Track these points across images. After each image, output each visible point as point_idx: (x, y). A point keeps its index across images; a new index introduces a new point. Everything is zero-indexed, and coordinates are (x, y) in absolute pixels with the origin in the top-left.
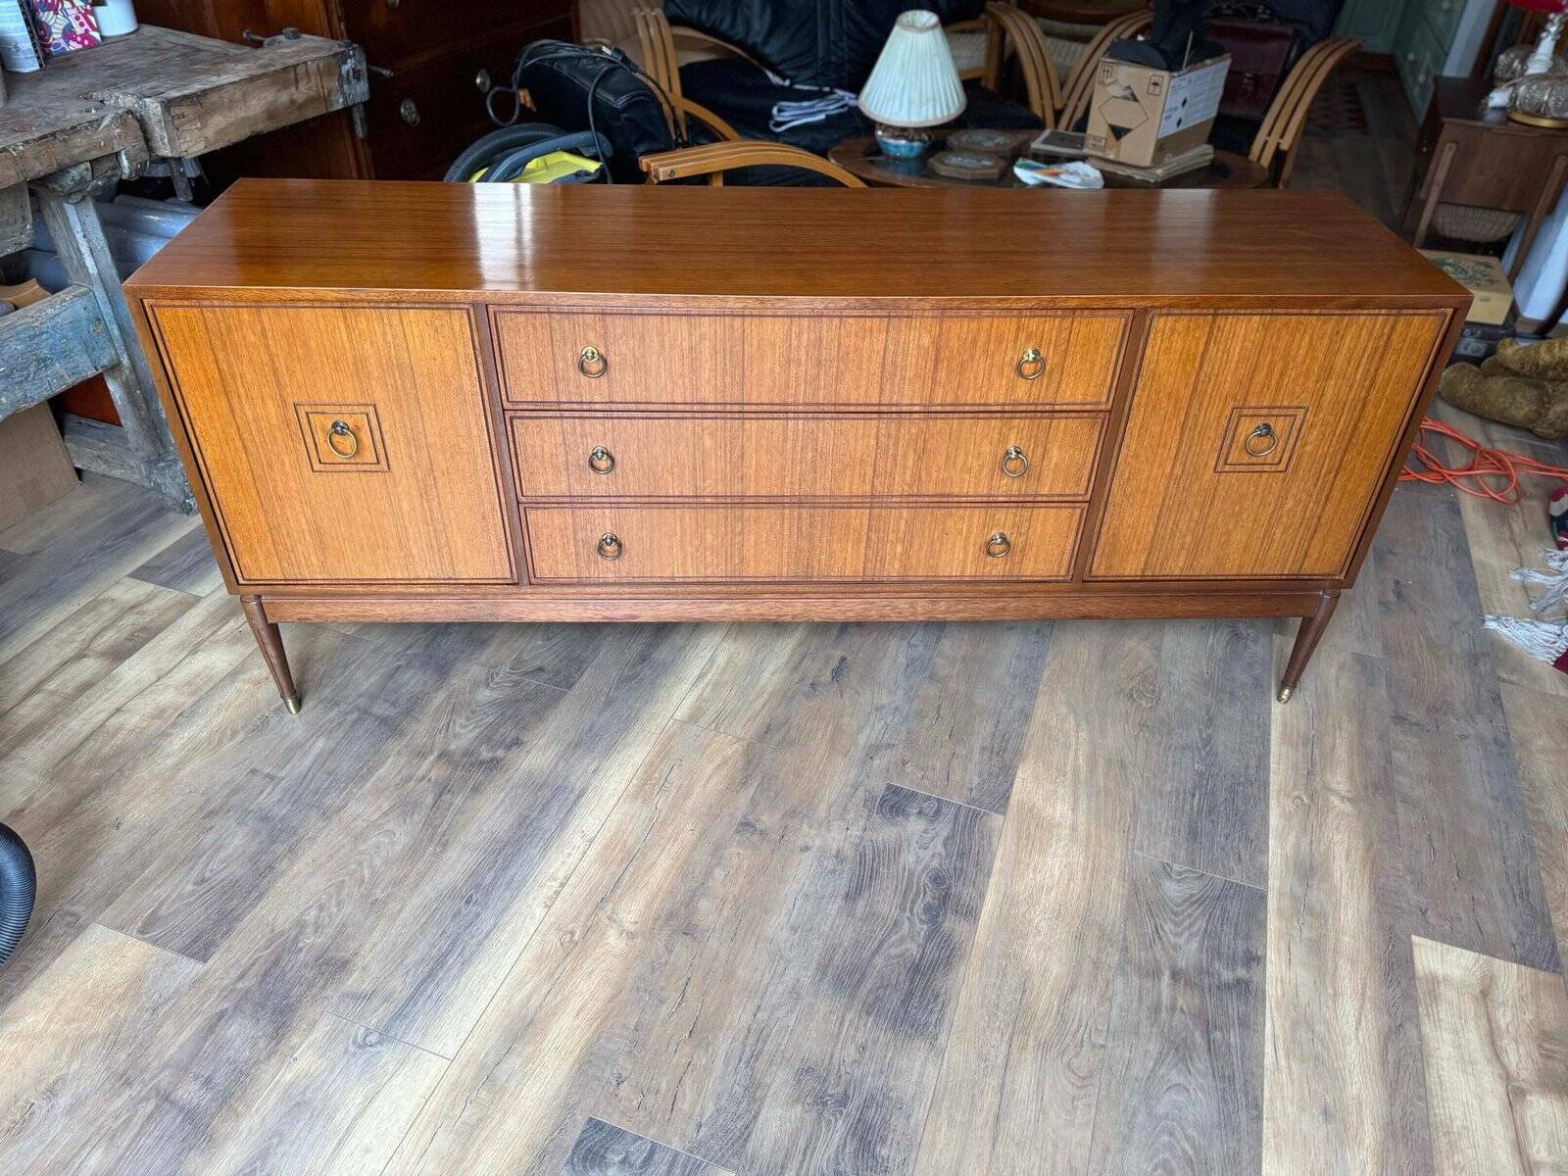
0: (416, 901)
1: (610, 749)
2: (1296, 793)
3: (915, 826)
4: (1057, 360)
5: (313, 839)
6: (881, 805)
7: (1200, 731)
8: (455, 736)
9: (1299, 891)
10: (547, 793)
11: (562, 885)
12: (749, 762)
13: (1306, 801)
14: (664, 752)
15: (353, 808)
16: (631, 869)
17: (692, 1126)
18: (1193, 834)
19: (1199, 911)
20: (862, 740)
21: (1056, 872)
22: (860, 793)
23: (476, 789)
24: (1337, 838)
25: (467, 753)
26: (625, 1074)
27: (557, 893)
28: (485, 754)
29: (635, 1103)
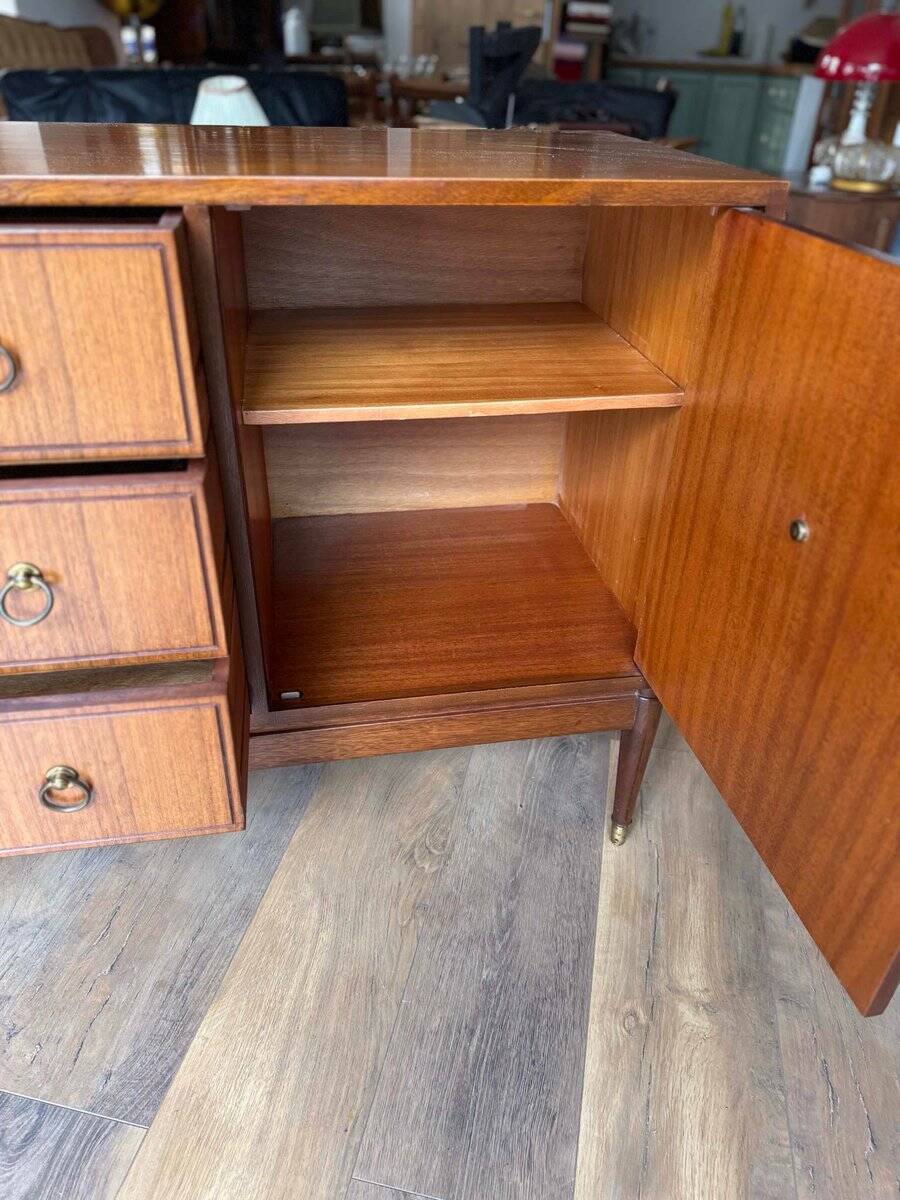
2: (627, 1006)
7: (499, 907)
13: (643, 1019)
24: (688, 1089)
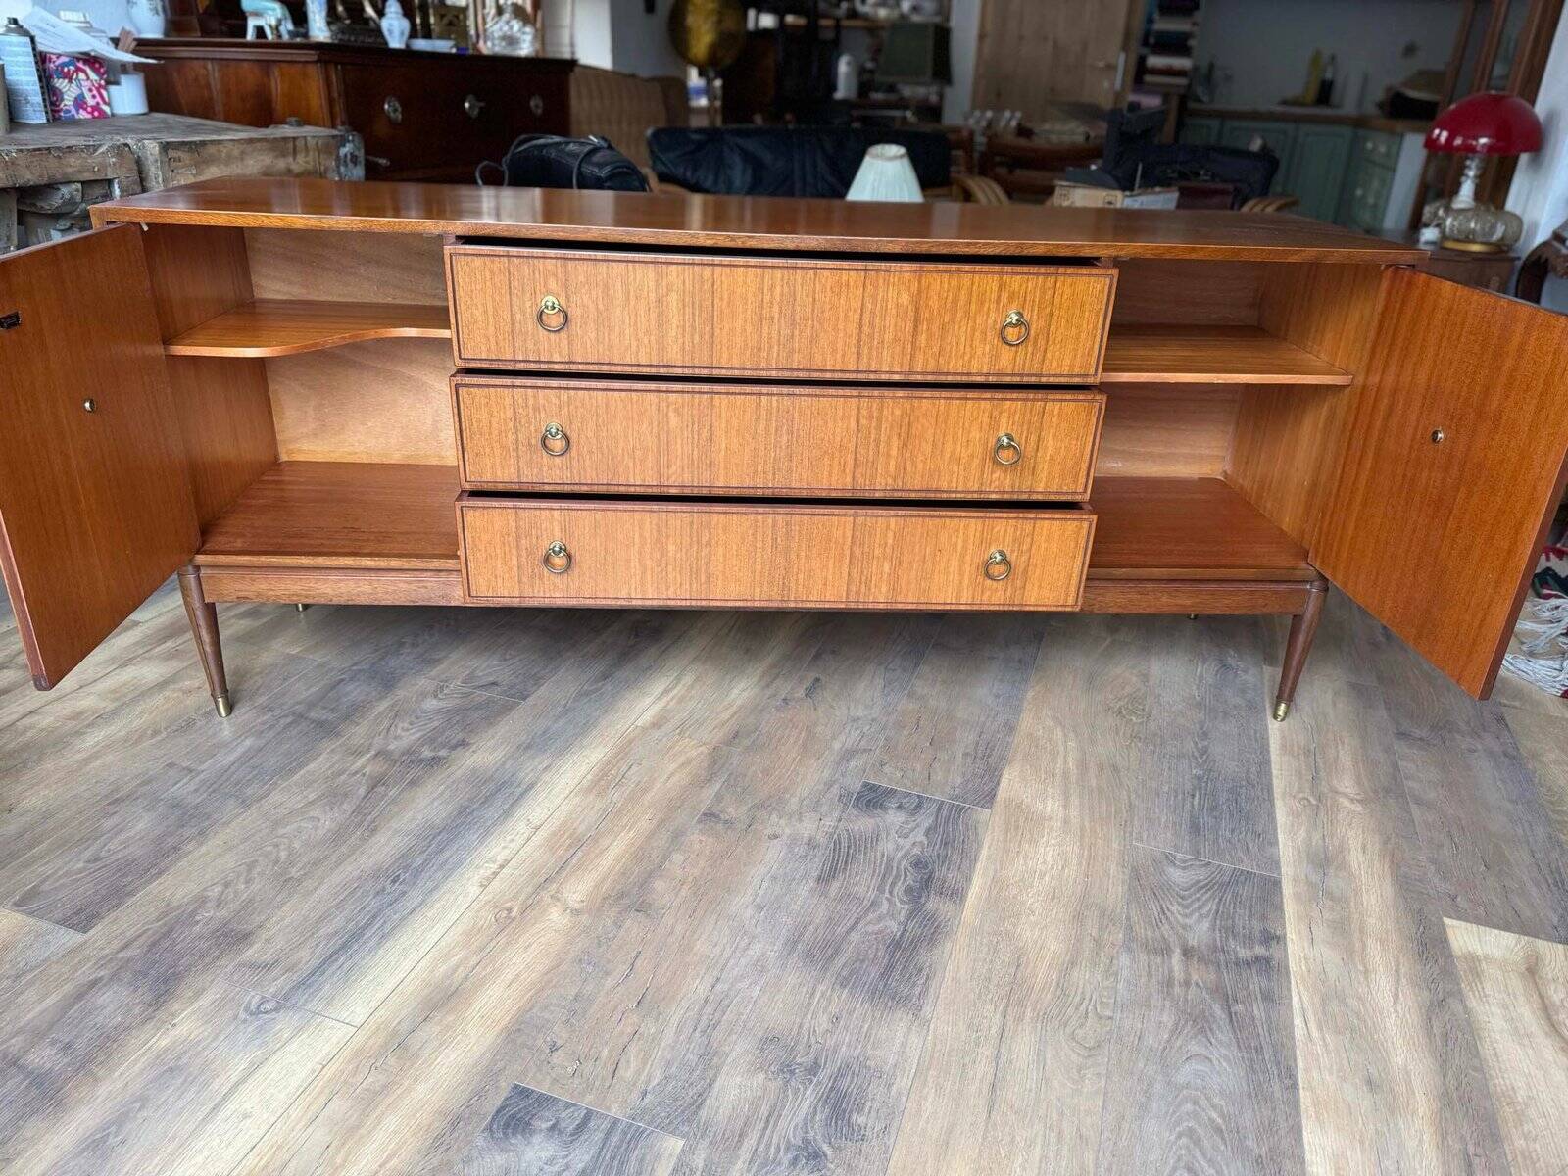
0: (336, 878)
1: (564, 750)
2: (1301, 795)
3: (894, 818)
4: (1042, 323)
5: (227, 824)
6: (858, 800)
7: (1195, 743)
8: (395, 738)
9: (1315, 878)
10: (492, 786)
11: (502, 867)
12: (715, 762)
13: (1314, 802)
14: (623, 751)
15: (276, 797)
16: (580, 853)
17: (635, 1095)
18: (1195, 828)
19: (1208, 895)
20: (837, 745)
21: (1049, 859)
22: (835, 790)
23: (413, 783)
24: (1351, 833)
25: (408, 751)
26: (559, 1042)
27: (495, 874)
28: (427, 753)
29: (570, 1070)
